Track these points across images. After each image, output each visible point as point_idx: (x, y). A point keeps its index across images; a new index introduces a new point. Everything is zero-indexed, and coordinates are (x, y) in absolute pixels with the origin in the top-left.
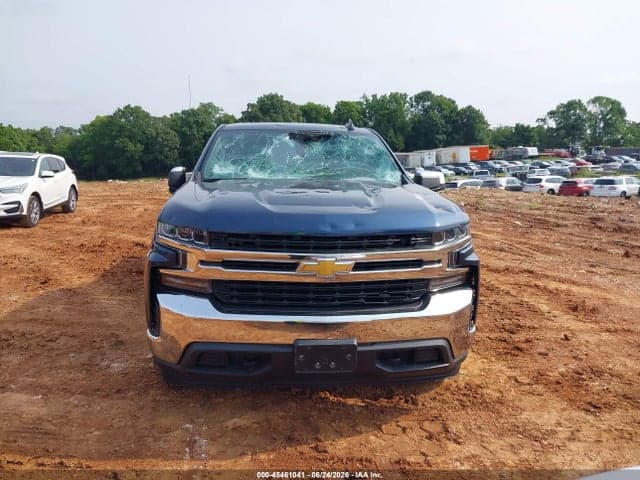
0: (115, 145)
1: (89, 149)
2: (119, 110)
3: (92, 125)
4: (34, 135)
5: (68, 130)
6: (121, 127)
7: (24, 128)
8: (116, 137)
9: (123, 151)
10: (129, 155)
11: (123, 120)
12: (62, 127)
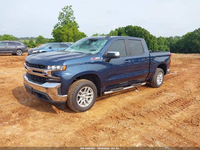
0: (192, 42)
1: (183, 43)
2: (196, 30)
3: (186, 35)
4: (167, 39)
5: (178, 37)
6: (196, 35)
7: (165, 37)
8: (193, 39)
9: (195, 44)
10: (196, 45)
11: (197, 33)
12: (176, 36)
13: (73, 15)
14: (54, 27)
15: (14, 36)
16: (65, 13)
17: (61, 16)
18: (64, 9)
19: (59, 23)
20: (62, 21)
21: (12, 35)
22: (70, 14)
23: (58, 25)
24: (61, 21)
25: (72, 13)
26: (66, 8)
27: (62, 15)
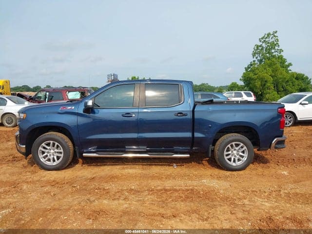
13: (279, 46)
14: (245, 68)
15: (209, 84)
16: (264, 45)
17: (257, 50)
18: (262, 38)
19: (254, 61)
20: (259, 58)
21: (207, 84)
22: (274, 45)
23: (251, 65)
24: (257, 58)
25: (277, 44)
26: (266, 36)
27: (260, 48)
